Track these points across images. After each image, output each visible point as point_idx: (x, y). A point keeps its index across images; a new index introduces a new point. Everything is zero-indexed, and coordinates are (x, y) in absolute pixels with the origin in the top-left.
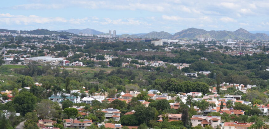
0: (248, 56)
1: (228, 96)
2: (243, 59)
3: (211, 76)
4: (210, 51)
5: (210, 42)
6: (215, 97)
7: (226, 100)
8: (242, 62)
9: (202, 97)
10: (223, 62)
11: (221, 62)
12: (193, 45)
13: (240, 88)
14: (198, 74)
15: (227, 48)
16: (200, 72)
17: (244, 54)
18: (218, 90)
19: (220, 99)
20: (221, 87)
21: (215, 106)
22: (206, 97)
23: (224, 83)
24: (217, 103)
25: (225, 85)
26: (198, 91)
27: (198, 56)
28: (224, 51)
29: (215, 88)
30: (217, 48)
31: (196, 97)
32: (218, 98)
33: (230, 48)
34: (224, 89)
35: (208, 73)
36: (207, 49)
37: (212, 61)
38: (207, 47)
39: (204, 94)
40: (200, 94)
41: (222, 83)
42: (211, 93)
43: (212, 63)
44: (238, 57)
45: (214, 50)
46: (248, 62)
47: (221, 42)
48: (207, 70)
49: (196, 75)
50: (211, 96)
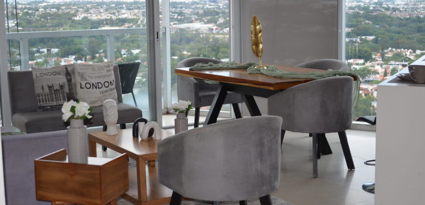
0: (418, 17)
1: (392, 62)
2: (413, 21)
3: (376, 41)
4: (375, 14)
5: (375, 3)
6: (378, 64)
7: (391, 67)
8: (411, 25)
9: (364, 64)
10: (390, 25)
11: (387, 26)
12: (356, 7)
13: (408, 53)
14: (361, 40)
15: (394, 10)
16: (363, 37)
17: (414, 16)
18: (383, 56)
19: (384, 66)
20: (387, 53)
21: (378, 73)
22: (368, 64)
23: (390, 49)
24: (381, 70)
25: (391, 51)
26: (360, 58)
27: (362, 19)
28: (392, 13)
29: (379, 54)
30: (383, 10)
31: (357, 64)
32: (381, 65)
33: (398, 9)
34: (390, 55)
35: (371, 38)
36: (372, 11)
37: (378, 25)
38: (371, 8)
39: (366, 61)
40: (362, 61)
41: (387, 49)
42: (374, 60)
43: (377, 26)
44: (407, 19)
45: (379, 12)
46: (419, 24)
47: (389, 3)
48: (371, 35)
49: (359, 40)
50: (374, 62)
